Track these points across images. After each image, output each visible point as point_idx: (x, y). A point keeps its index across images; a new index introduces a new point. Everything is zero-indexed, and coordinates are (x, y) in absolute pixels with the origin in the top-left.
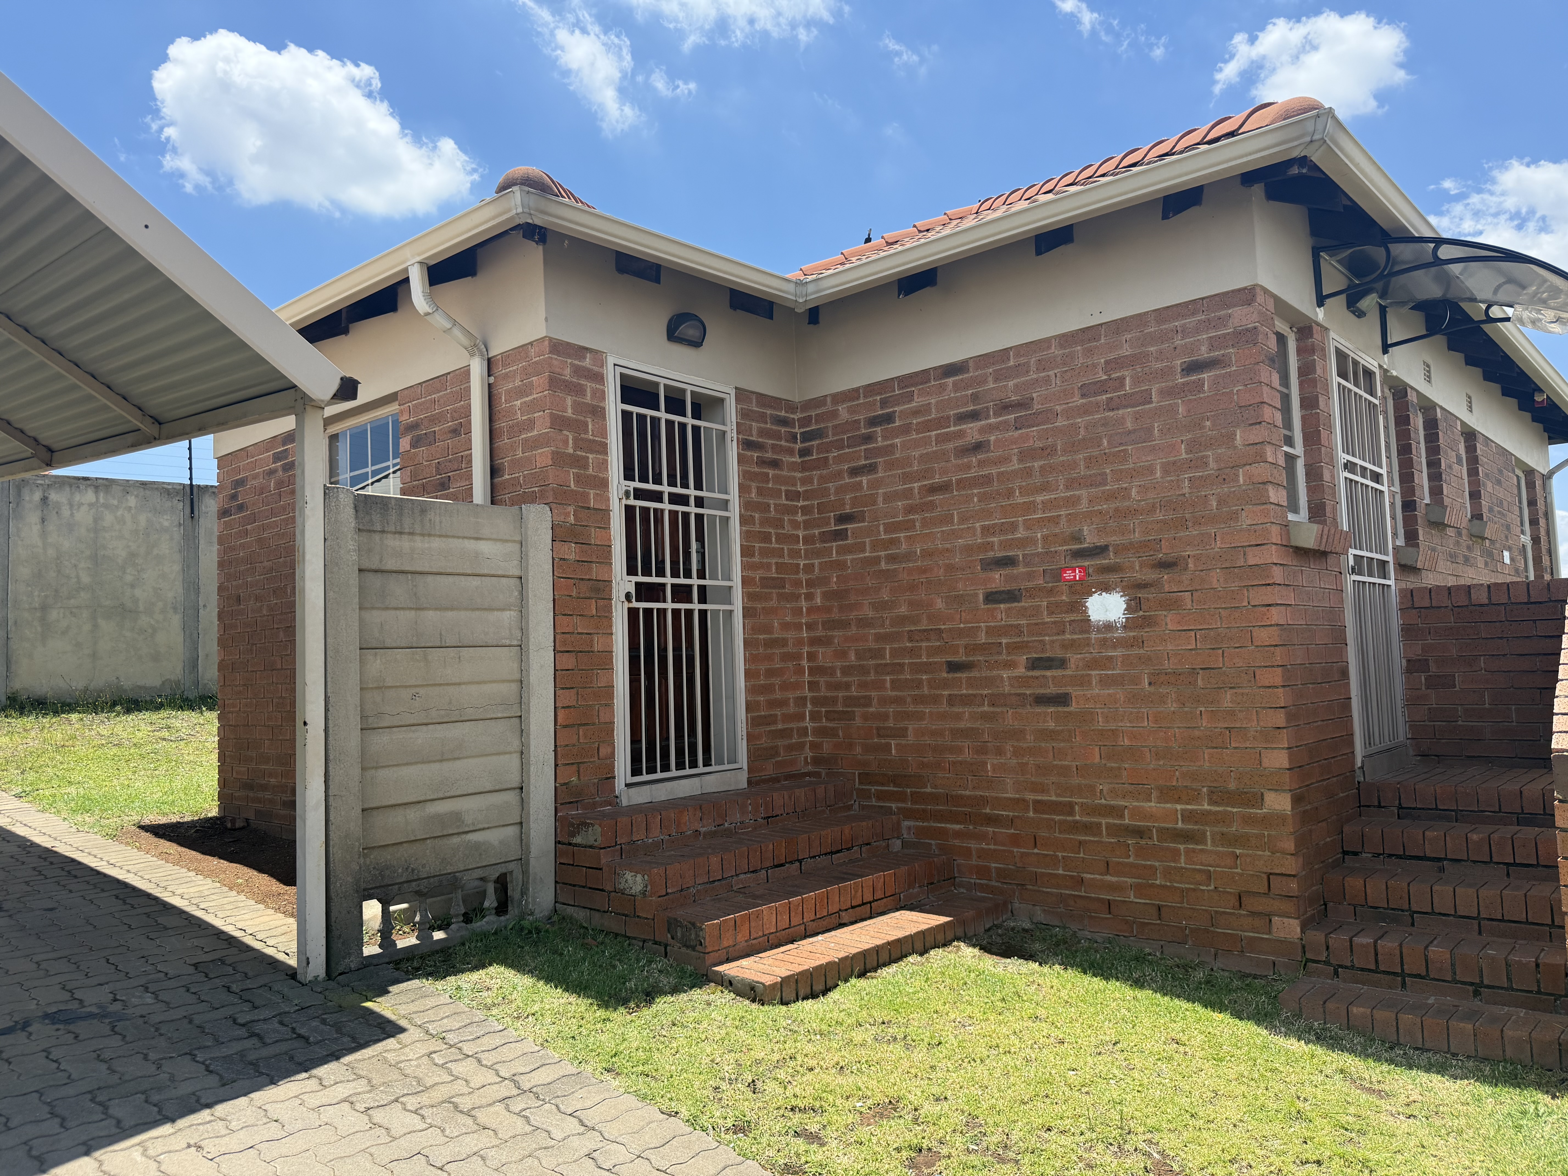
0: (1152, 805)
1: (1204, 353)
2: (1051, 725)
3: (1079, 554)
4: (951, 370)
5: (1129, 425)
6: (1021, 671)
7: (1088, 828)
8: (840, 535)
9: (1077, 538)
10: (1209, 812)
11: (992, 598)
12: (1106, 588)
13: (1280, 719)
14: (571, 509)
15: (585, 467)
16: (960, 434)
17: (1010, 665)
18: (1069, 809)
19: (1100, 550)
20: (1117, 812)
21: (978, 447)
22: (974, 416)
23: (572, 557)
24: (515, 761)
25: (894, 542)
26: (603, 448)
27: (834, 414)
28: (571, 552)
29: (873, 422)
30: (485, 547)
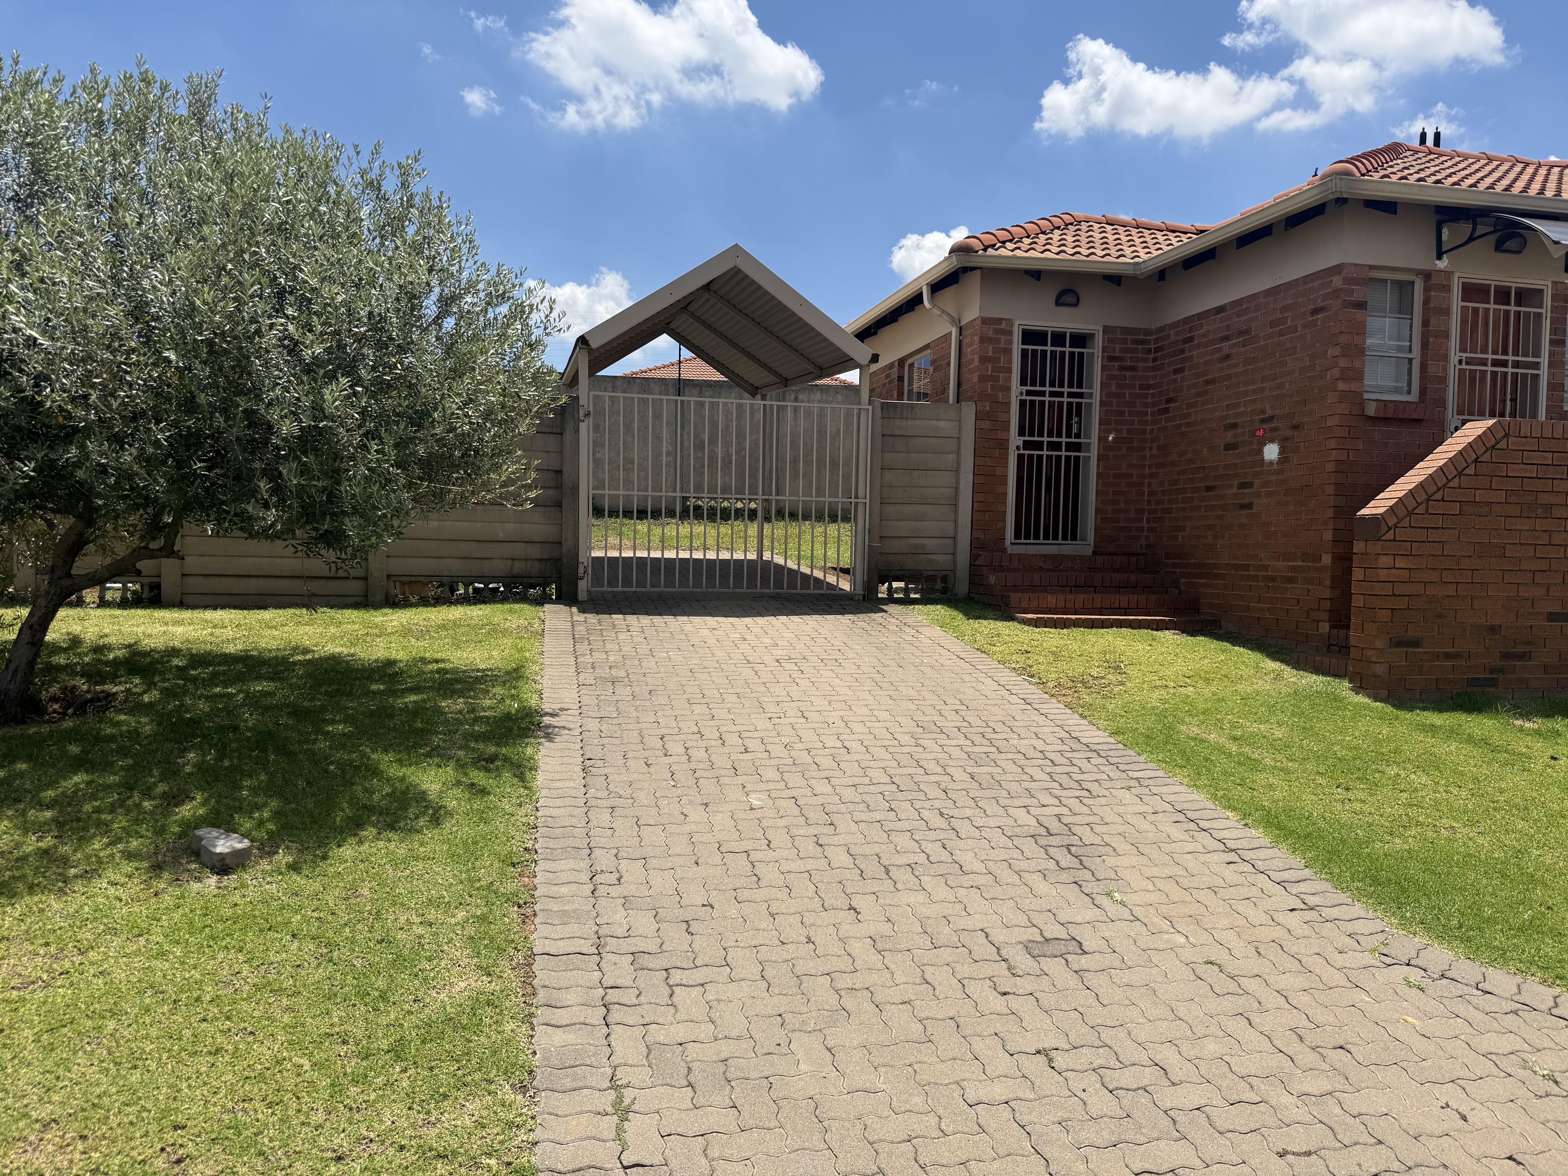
0: (1279, 564)
1: (1320, 304)
2: (1244, 521)
3: (1263, 421)
4: (1220, 310)
5: (1288, 345)
6: (1235, 490)
7: (1254, 578)
8: (1166, 411)
9: (1263, 412)
10: (1300, 566)
11: (1228, 447)
12: (1272, 441)
13: (1330, 513)
14: (988, 403)
15: (998, 381)
16: (1220, 349)
17: (1230, 487)
18: (1247, 567)
19: (1271, 419)
20: (1265, 568)
21: (1227, 357)
22: (1226, 338)
23: (987, 427)
24: (952, 525)
25: (1189, 414)
26: (1009, 370)
27: (1169, 336)
28: (986, 425)
29: (1186, 341)
30: (941, 424)
